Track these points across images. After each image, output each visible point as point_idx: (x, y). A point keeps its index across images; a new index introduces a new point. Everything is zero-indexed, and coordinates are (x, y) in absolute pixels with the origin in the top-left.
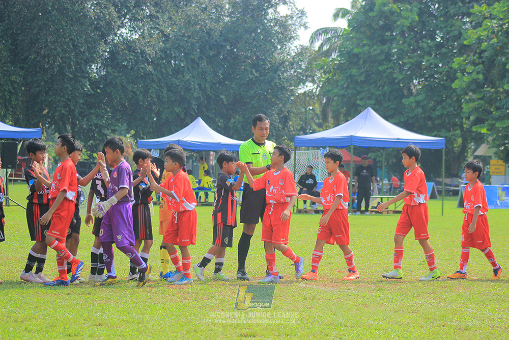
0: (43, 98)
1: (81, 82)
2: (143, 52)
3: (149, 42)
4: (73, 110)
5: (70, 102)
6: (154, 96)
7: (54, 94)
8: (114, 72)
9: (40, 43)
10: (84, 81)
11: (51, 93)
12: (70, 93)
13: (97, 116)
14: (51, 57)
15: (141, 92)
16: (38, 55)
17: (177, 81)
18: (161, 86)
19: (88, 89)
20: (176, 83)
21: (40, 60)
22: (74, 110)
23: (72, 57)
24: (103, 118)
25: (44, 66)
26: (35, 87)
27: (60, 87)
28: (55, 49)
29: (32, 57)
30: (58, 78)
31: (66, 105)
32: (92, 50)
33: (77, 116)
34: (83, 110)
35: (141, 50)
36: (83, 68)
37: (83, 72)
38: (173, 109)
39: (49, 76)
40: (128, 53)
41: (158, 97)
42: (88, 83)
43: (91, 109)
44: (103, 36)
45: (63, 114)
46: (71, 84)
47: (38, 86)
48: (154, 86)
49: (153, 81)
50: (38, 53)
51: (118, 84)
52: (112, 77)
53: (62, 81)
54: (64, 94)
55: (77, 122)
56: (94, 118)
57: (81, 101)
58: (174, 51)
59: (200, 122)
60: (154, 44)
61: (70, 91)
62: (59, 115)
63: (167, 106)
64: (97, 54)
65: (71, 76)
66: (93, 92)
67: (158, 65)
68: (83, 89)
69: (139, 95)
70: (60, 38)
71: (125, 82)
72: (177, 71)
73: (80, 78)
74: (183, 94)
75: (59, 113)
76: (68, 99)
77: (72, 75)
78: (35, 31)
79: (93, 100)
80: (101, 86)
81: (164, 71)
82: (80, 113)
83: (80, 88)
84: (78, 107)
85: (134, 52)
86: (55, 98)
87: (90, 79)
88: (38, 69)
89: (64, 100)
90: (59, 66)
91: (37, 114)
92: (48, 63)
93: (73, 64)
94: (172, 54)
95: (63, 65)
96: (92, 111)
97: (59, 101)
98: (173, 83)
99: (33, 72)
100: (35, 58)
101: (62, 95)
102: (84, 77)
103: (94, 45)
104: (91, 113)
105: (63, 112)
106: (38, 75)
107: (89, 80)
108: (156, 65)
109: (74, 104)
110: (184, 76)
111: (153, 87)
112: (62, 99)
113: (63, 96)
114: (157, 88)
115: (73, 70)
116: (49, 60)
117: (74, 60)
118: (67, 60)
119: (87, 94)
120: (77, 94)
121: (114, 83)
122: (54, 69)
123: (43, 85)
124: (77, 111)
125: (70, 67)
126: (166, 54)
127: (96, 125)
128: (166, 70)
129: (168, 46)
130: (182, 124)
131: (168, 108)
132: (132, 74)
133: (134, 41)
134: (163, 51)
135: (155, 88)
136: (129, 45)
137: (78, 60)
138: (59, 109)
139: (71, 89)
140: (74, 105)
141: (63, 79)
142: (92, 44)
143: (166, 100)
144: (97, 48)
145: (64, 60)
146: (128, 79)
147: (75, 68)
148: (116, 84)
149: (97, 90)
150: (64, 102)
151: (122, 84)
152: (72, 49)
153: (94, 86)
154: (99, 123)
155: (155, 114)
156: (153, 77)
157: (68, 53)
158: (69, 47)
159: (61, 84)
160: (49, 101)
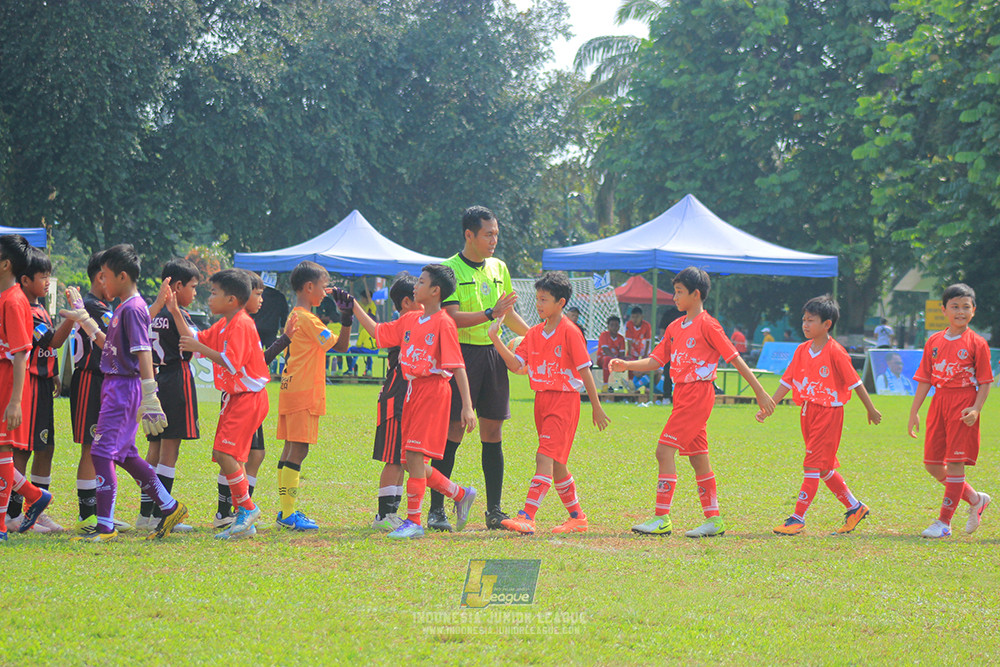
0: (49, 170)
1: (125, 137)
2: (246, 81)
3: (258, 61)
5: (102, 177)
6: (266, 167)
7: (70, 161)
8: (189, 119)
9: (44, 60)
10: (129, 136)
11: (64, 160)
12: (101, 159)
13: (154, 206)
14: (65, 88)
15: (241, 158)
16: (40, 84)
17: (312, 139)
18: (281, 148)
19: (138, 151)
20: (310, 143)
21: (45, 94)
22: (109, 194)
23: (107, 89)
24: (167, 210)
25: (51, 106)
26: (34, 148)
27: (83, 146)
28: (75, 73)
29: (29, 88)
30: (80, 130)
31: (94, 184)
32: (147, 74)
33: (116, 204)
34: (127, 193)
35: (243, 76)
36: (128, 110)
37: (128, 119)
38: (305, 193)
39: (63, 126)
40: (217, 81)
41: (275, 169)
42: (138, 140)
43: (142, 190)
44: (169, 49)
45: (88, 201)
46: (105, 141)
47: (39, 145)
48: (266, 148)
49: (265, 137)
50: (40, 81)
51: (197, 142)
52: (186, 129)
53: (86, 136)
54: (90, 162)
55: (116, 217)
56: (149, 209)
57: (124, 176)
58: (307, 80)
59: (358, 218)
60: (269, 66)
61: (103, 155)
62: (80, 203)
63: (292, 188)
64: (157, 82)
65: (105, 127)
66: (147, 160)
67: (275, 106)
68: (128, 152)
69: (237, 165)
70: (83, 51)
71: (210, 140)
72: (313, 120)
73: (121, 131)
74: (323, 164)
75: (79, 199)
76: (98, 171)
77: (106, 124)
78: (35, 38)
79: (147, 175)
80: (164, 147)
81: (287, 118)
82: (122, 200)
83: (122, 150)
84: (118, 187)
85: (229, 81)
86: (72, 169)
87: (141, 133)
88: (40, 112)
89: (91, 173)
90: (81, 106)
91: (37, 200)
92: (60, 99)
93: (108, 103)
94: (303, 86)
95: (90, 104)
96: (146, 196)
97: (81, 175)
98: (306, 142)
99: (30, 118)
100: (34, 91)
101: (86, 162)
102: (131, 129)
103: (150, 66)
104: (142, 201)
105: (87, 196)
106: (40, 123)
108: (272, 108)
109: (110, 181)
110: (326, 130)
111: (264, 149)
112: (87, 171)
113: (89, 166)
114: (273, 152)
115: (108, 115)
116: (61, 95)
117: (111, 95)
118: (97, 95)
119: (135, 161)
120: (116, 162)
121: (189, 141)
122: (71, 113)
123: (50, 143)
124: (115, 195)
125: (102, 108)
126: (290, 85)
127: (153, 224)
128: (291, 117)
129: (295, 69)
130: (322, 223)
131: (295, 191)
132: (224, 124)
133: (229, 59)
134: (287, 79)
135: (269, 152)
136: (219, 67)
137: (119, 94)
138: (80, 190)
139: (103, 152)
140: (109, 184)
141: (89, 133)
142: (146, 64)
143: (291, 176)
144: (156, 72)
145: (91, 93)
146: (217, 133)
147: (113, 110)
148: (194, 142)
149: (154, 155)
150: (91, 177)
151: (204, 143)
152: (107, 72)
153: (149, 147)
154: (158, 220)
155: (269, 203)
156: (266, 130)
157: (98, 82)
158: (101, 69)
159: (84, 141)
160: (61, 175)
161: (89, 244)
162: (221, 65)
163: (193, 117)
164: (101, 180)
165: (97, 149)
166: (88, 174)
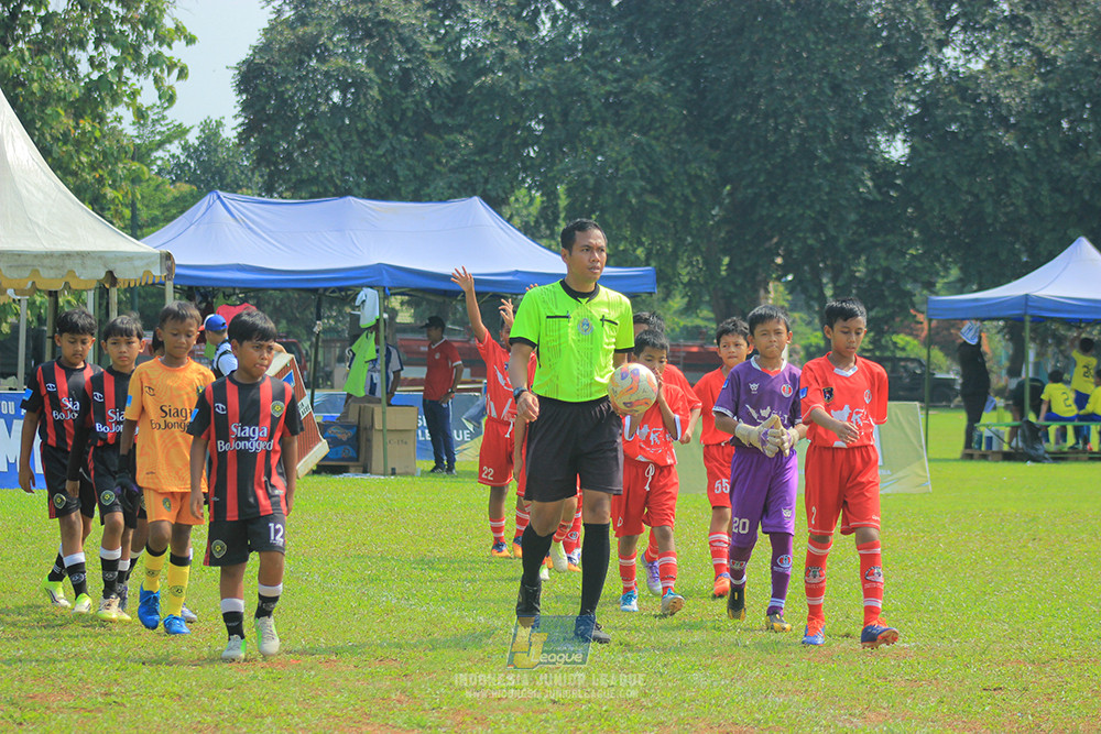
0: (764, 212)
1: (852, 171)
2: (994, 102)
3: (1007, 77)
4: (833, 237)
5: (826, 218)
6: (1019, 202)
7: (788, 201)
8: (928, 149)
9: (754, 84)
10: (858, 170)
11: (782, 199)
12: (825, 198)
13: (889, 251)
14: (781, 116)
15: (990, 194)
16: (752, 112)
17: (1072, 168)
18: (1036, 180)
19: (868, 187)
20: (1070, 173)
21: (757, 124)
22: (836, 239)
23: (829, 115)
24: (905, 257)
25: (766, 137)
26: (747, 187)
28: (792, 98)
29: (739, 117)
30: (799, 164)
31: (817, 228)
32: (878, 98)
33: (843, 250)
34: (855, 237)
35: (989, 95)
36: (855, 139)
37: (857, 150)
38: (1066, 232)
39: (778, 160)
40: (959, 103)
41: (1030, 205)
42: (867, 175)
43: (875, 233)
44: (903, 66)
45: (811, 247)
46: (829, 178)
47: (751, 185)
48: (1018, 180)
49: (1017, 168)
50: (753, 109)
51: (937, 176)
52: (923, 160)
53: (807, 171)
54: (812, 202)
55: (845, 265)
56: (881, 253)
57: (853, 217)
58: (1066, 98)
60: (1020, 83)
61: (828, 194)
62: (801, 249)
63: (1049, 226)
64: (888, 106)
65: (827, 160)
66: (879, 198)
67: (1029, 130)
68: (857, 190)
69: (984, 201)
70: (801, 72)
71: (952, 172)
72: (1073, 145)
73: (848, 164)
74: (1086, 197)
75: (800, 245)
77: (830, 156)
78: (745, 57)
79: (879, 215)
80: (898, 182)
81: (1042, 144)
82: (851, 245)
83: (849, 186)
84: (845, 231)
85: (974, 102)
86: (792, 210)
87: (871, 164)
88: (752, 146)
89: (813, 215)
90: (800, 135)
91: (750, 248)
92: (776, 129)
93: (831, 132)
94: (1060, 105)
95: (810, 133)
96: (877, 240)
97: (802, 216)
98: (1065, 171)
99: (741, 153)
100: (745, 120)
101: (808, 203)
102: (860, 162)
103: (880, 86)
104: (875, 245)
105: (810, 242)
106: (753, 158)
107: (871, 169)
108: (1025, 133)
109: (836, 224)
110: (1089, 157)
111: (1016, 182)
112: (809, 212)
113: (809, 207)
114: (1026, 184)
115: (832, 146)
116: (777, 125)
117: (834, 122)
118: (818, 124)
119: (866, 200)
120: (843, 202)
121: (927, 175)
122: (788, 144)
123: (765, 181)
124: (841, 241)
125: (825, 139)
126: (1046, 106)
127: (887, 273)
128: (1047, 143)
129: (1051, 86)
132: (967, 153)
133: (973, 77)
134: (1042, 97)
135: (1022, 185)
136: (964, 86)
137: (844, 121)
138: (801, 235)
139: (827, 190)
140: (836, 227)
141: (810, 168)
143: (1049, 211)
144: (886, 95)
145: (811, 122)
146: (959, 165)
147: (837, 140)
148: (933, 175)
149: (888, 192)
150: (813, 218)
151: (944, 177)
152: (829, 97)
153: (881, 181)
154: (895, 267)
155: (1024, 244)
156: (1017, 158)
157: (820, 107)
158: (821, 92)
159: (804, 177)
160: (779, 219)
161: (811, 298)
162: (963, 84)
163: (930, 145)
164: (824, 222)
166: (810, 216)
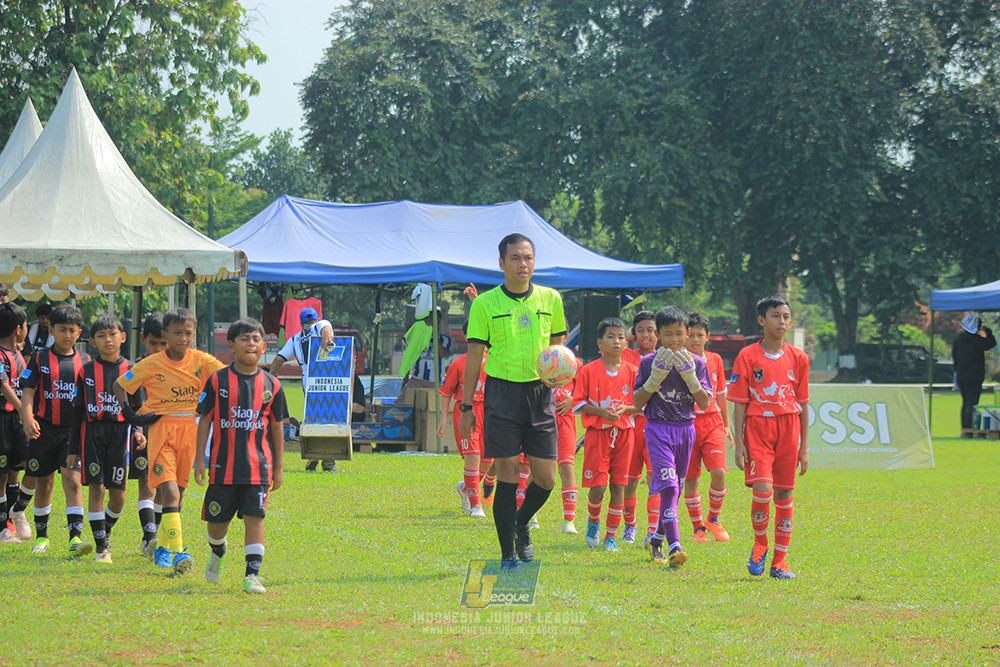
0: (782, 214)
1: (862, 178)
2: (991, 113)
4: (844, 236)
7: (803, 204)
8: (931, 156)
9: (773, 97)
10: (867, 175)
11: (798, 202)
12: (837, 201)
13: (896, 248)
14: (797, 126)
15: (987, 196)
16: (770, 123)
19: (876, 191)
21: (775, 133)
22: (845, 238)
23: (840, 125)
24: (909, 253)
25: (783, 145)
26: (766, 190)
27: (817, 188)
28: (806, 110)
29: (759, 128)
30: (813, 170)
31: (830, 228)
32: (885, 110)
33: (852, 247)
34: (865, 236)
35: (986, 107)
36: (865, 147)
37: (866, 157)
39: (795, 166)
40: (959, 114)
42: (875, 180)
43: (883, 233)
44: (908, 81)
45: (824, 245)
46: (840, 182)
47: (770, 189)
50: (771, 120)
51: (939, 181)
52: (925, 166)
53: (820, 176)
54: (825, 204)
55: (855, 261)
56: (888, 251)
57: (862, 218)
61: (839, 197)
62: (815, 247)
64: (894, 117)
65: (840, 166)
66: (886, 200)
68: (865, 193)
69: (982, 203)
70: (814, 86)
71: (952, 177)
73: (857, 170)
75: (815, 243)
77: (841, 162)
78: (764, 73)
79: (887, 216)
80: (904, 186)
82: (860, 244)
83: (858, 190)
84: (856, 230)
85: (972, 113)
86: (807, 212)
87: (879, 170)
88: (771, 153)
89: (826, 216)
90: (815, 144)
91: (769, 246)
92: (792, 138)
93: (843, 140)
95: (823, 142)
96: (885, 239)
97: (815, 218)
99: (761, 160)
100: (765, 130)
102: (867, 168)
103: (886, 99)
104: (883, 243)
105: (823, 240)
106: (772, 164)
107: (878, 174)
109: (846, 224)
112: (822, 213)
113: (824, 208)
115: (843, 154)
116: (793, 134)
117: (845, 131)
118: (830, 133)
119: (874, 203)
120: (854, 205)
121: (930, 179)
122: (803, 153)
123: (783, 185)
124: (852, 239)
125: (837, 147)
127: (894, 268)
132: (967, 159)
133: (972, 90)
136: (961, 98)
137: (854, 131)
138: (815, 234)
139: (838, 193)
140: (847, 227)
141: (824, 173)
142: (882, 98)
144: (894, 106)
145: (824, 132)
146: (959, 170)
147: (848, 148)
148: (935, 180)
149: (894, 195)
150: (825, 219)
151: (946, 181)
152: (841, 108)
153: (888, 186)
154: (901, 263)
157: (832, 119)
158: (833, 104)
159: (818, 182)
160: (795, 219)
161: (826, 291)
162: (962, 96)
163: (933, 153)
164: (836, 223)
165: (831, 191)
166: (823, 217)
